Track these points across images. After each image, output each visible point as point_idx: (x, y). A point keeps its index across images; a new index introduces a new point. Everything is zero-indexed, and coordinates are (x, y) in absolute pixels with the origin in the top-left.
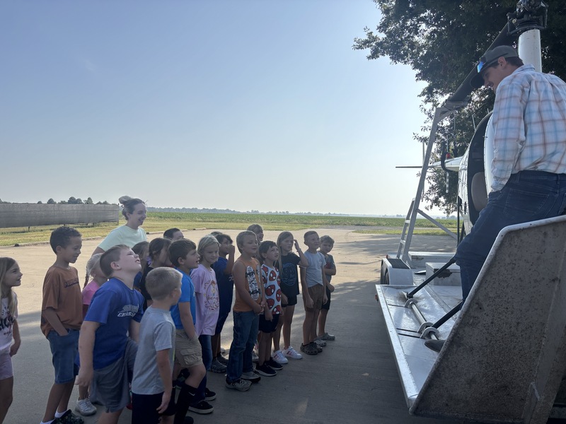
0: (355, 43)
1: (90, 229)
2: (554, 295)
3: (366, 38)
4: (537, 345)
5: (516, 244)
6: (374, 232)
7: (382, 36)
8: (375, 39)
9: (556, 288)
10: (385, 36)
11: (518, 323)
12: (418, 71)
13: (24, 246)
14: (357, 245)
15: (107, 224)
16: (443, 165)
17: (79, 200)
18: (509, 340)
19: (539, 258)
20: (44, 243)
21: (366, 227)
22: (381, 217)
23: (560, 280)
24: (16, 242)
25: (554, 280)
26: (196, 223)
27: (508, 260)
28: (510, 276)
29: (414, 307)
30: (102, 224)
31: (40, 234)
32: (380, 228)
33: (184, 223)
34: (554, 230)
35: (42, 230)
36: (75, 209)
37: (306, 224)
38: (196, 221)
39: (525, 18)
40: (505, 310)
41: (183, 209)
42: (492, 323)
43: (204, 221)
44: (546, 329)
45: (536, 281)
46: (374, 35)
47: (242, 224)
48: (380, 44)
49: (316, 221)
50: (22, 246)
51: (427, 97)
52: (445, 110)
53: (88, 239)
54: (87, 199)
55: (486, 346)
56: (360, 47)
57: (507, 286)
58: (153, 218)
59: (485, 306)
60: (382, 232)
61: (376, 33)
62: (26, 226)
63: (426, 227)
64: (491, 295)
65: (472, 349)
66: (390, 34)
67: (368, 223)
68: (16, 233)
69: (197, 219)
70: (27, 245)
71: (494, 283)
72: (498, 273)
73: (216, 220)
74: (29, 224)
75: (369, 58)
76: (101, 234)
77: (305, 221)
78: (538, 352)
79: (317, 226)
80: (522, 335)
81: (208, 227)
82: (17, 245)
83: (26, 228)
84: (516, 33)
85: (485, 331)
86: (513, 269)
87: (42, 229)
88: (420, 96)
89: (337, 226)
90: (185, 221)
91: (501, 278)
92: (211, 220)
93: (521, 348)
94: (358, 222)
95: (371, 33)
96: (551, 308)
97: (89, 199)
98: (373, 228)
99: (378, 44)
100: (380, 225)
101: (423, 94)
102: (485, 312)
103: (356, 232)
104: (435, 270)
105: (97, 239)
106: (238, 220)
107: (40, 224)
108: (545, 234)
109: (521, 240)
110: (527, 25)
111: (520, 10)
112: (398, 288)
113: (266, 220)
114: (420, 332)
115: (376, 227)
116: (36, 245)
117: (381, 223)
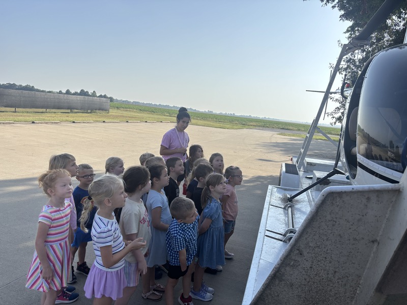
1: (88, 114)
2: (372, 255)
4: (352, 292)
5: (338, 204)
6: (293, 136)
9: (375, 249)
11: (335, 272)
12: (342, 12)
13: (38, 123)
14: (277, 145)
15: (101, 111)
16: (342, 93)
17: (87, 92)
18: (326, 283)
19: (359, 220)
20: (53, 123)
21: (288, 131)
22: (304, 123)
23: (379, 243)
24: (33, 120)
25: (373, 242)
26: (165, 117)
27: (329, 217)
28: (330, 232)
29: (290, 209)
30: (97, 111)
31: (53, 115)
32: (298, 132)
33: (156, 116)
34: (377, 196)
35: (55, 113)
36: (78, 99)
37: (244, 125)
40: (324, 259)
41: (160, 105)
42: (311, 268)
43: (170, 116)
44: (361, 281)
45: (355, 239)
47: (197, 121)
49: (252, 123)
50: (36, 123)
51: (350, 34)
52: (351, 46)
53: (84, 122)
54: (92, 92)
55: (305, 285)
57: (327, 240)
58: (135, 110)
59: (305, 253)
60: (300, 136)
62: (44, 108)
63: (333, 134)
64: (311, 245)
65: (292, 285)
67: (291, 128)
68: (37, 113)
69: (166, 114)
70: (40, 123)
71: (315, 235)
72: (319, 227)
74: (47, 107)
76: (95, 119)
77: (244, 123)
78: (353, 298)
79: (252, 127)
80: (338, 282)
81: (172, 121)
82: (33, 122)
83: (44, 110)
85: (304, 273)
86: (333, 225)
87: (55, 111)
88: (345, 33)
89: (267, 128)
90: (157, 115)
91: (321, 231)
93: (337, 292)
94: (283, 127)
96: (368, 265)
97: (94, 92)
98: (294, 132)
100: (299, 130)
101: (348, 31)
102: (305, 258)
103: (279, 134)
104: (318, 178)
105: (91, 123)
106: (195, 118)
107: (54, 108)
108: (368, 199)
109: (344, 201)
112: (285, 190)
113: (215, 119)
114: (284, 235)
115: (296, 132)
116: (47, 123)
117: (300, 128)
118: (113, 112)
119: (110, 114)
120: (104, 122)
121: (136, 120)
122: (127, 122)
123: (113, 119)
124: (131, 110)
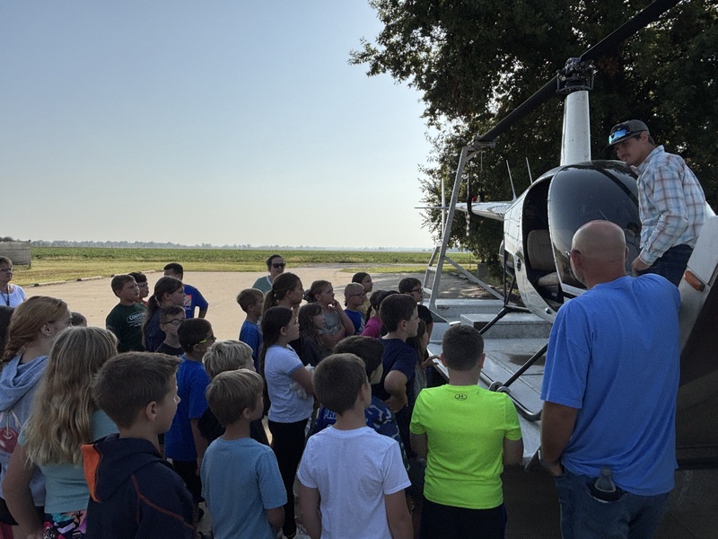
0: (351, 57)
3: (363, 50)
7: (382, 49)
8: (373, 52)
10: (385, 48)
16: (470, 207)
21: (354, 265)
38: (136, 261)
39: (573, 77)
41: (108, 242)
43: (147, 261)
46: (372, 47)
48: (380, 58)
49: (293, 259)
51: (431, 120)
52: (473, 149)
56: (357, 62)
58: (74, 258)
61: (375, 45)
66: (391, 48)
67: (355, 259)
69: (137, 258)
73: (163, 259)
75: (368, 74)
79: (296, 264)
84: (564, 91)
89: (320, 264)
92: (156, 259)
94: (342, 258)
95: (368, 44)
98: (361, 265)
99: (377, 58)
100: (367, 261)
103: (343, 271)
110: (576, 85)
111: (569, 69)
115: (363, 265)
117: (368, 258)
118: (37, 265)
119: (33, 269)
120: (37, 285)
121: (93, 275)
122: (79, 280)
123: (48, 277)
124: (67, 257)
